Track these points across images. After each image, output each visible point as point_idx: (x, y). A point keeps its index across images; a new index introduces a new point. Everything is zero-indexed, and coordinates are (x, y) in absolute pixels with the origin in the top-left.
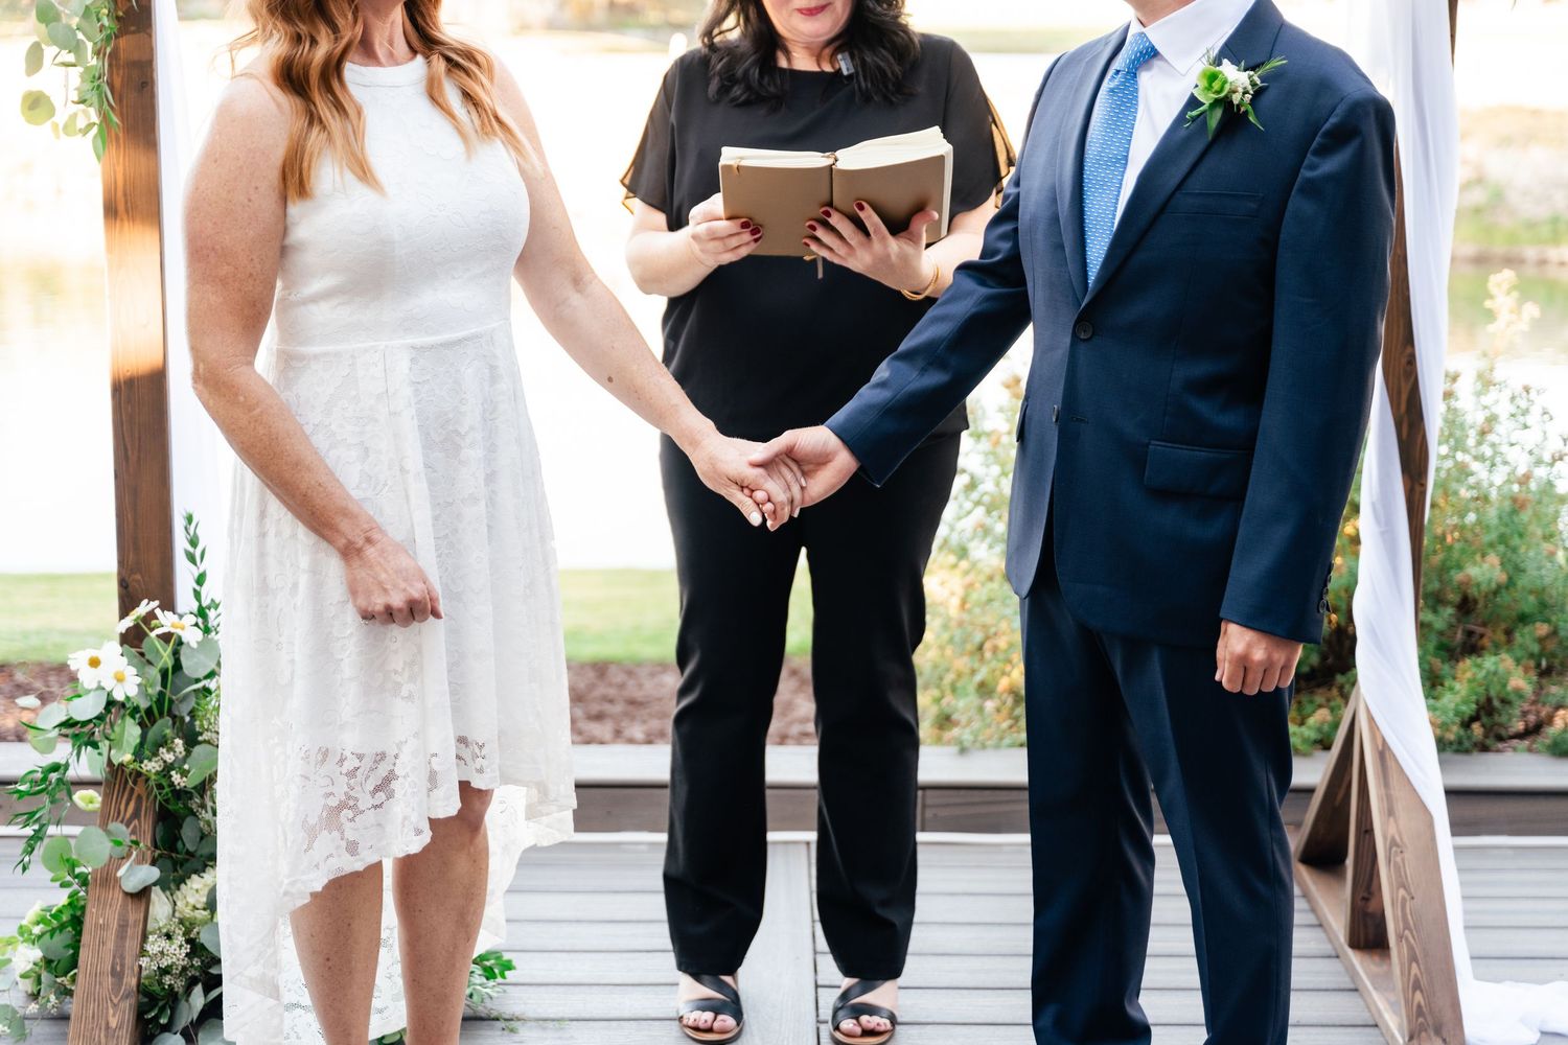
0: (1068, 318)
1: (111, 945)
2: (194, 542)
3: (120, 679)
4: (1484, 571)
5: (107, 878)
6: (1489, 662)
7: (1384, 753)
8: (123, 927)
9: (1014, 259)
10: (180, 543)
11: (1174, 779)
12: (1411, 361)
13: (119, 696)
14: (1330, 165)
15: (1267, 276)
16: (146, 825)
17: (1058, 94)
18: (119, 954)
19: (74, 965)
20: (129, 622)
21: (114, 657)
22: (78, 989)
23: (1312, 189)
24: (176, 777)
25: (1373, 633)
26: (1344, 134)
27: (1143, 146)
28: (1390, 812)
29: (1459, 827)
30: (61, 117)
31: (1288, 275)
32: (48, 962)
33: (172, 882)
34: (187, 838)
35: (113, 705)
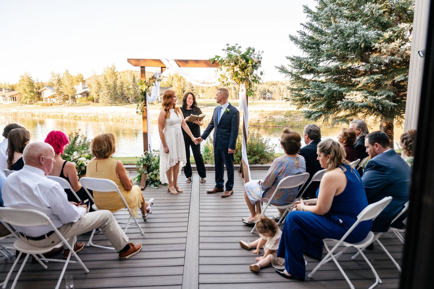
0: (217, 127)
3: (144, 157)
4: (255, 149)
5: (143, 173)
6: (256, 157)
7: (244, 162)
8: (145, 176)
9: (213, 123)
10: (149, 146)
11: (225, 160)
14: (235, 116)
15: (230, 124)
16: (146, 168)
17: (216, 110)
18: (144, 178)
19: (141, 179)
20: (145, 153)
21: (144, 155)
23: (234, 117)
25: (243, 153)
26: (236, 114)
27: (222, 114)
28: (244, 166)
29: (250, 170)
30: (139, 113)
31: (232, 124)
33: (148, 173)
34: (149, 170)
35: (144, 159)
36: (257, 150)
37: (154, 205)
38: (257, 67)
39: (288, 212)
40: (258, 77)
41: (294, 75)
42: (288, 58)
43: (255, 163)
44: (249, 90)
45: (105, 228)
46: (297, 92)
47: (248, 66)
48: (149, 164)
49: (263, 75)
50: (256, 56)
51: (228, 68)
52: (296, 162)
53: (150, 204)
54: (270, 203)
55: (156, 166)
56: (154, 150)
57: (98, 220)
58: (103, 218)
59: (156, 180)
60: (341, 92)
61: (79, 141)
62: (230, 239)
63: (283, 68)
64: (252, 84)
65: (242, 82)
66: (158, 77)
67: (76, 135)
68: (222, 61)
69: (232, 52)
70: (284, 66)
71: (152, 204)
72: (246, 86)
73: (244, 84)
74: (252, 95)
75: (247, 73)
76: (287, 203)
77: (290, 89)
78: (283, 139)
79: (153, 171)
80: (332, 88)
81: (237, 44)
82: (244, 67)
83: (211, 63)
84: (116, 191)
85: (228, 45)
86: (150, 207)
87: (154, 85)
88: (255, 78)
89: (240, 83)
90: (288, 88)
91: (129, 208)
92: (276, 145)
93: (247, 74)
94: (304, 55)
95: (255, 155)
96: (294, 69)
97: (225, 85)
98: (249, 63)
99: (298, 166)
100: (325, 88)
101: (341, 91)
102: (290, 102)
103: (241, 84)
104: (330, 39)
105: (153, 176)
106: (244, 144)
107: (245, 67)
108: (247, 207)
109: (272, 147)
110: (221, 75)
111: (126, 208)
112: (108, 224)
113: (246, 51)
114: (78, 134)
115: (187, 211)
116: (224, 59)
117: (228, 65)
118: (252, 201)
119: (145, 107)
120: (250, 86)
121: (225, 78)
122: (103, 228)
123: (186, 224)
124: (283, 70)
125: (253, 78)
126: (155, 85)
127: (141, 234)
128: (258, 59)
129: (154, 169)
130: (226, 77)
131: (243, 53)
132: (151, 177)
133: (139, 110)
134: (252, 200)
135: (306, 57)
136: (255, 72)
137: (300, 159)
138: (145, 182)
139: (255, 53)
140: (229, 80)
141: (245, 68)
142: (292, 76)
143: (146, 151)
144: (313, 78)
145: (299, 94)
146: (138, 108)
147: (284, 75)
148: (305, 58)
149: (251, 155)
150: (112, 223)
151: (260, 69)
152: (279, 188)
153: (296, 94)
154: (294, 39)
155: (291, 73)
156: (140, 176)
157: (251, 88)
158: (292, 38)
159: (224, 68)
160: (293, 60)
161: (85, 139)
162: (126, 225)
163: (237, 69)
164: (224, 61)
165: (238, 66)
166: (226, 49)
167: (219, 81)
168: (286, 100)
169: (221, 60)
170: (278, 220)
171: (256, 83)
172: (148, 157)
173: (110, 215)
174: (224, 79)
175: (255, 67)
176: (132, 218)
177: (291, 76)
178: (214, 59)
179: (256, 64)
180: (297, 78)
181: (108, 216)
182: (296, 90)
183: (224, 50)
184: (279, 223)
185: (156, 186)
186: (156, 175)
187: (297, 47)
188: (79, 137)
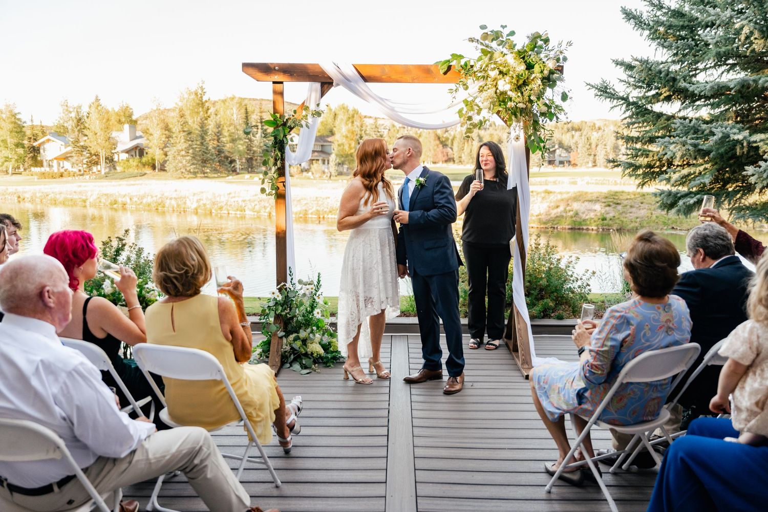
1: (276, 346)
2: (291, 272)
3: (278, 296)
4: (544, 282)
5: (275, 334)
6: (545, 301)
7: (518, 312)
8: (278, 343)
10: (288, 272)
12: (522, 237)
13: (278, 299)
16: (282, 325)
18: (278, 348)
19: (269, 351)
20: (279, 286)
21: (277, 292)
22: (270, 356)
24: (288, 315)
25: (516, 290)
28: (519, 323)
29: (534, 333)
30: (267, 192)
32: (263, 351)
33: (287, 336)
34: (289, 328)
35: (276, 303)
36: (548, 286)
37: (303, 413)
38: (554, 82)
39: (639, 440)
40: (557, 106)
41: (634, 103)
42: (618, 63)
43: (543, 318)
44: (533, 138)
45: (195, 470)
46: (639, 146)
47: (533, 80)
48: (288, 313)
49: (569, 100)
50: (552, 54)
51: (482, 83)
52: (663, 317)
53: (294, 409)
54: (598, 419)
55: (306, 320)
56: (300, 282)
57: (177, 451)
58: (189, 446)
59: (304, 352)
60: (755, 145)
61: (125, 258)
62: (493, 504)
63: (606, 88)
64: (540, 122)
65: (516, 117)
66: (312, 107)
67: (118, 244)
68: (468, 69)
69: (494, 44)
70: (608, 82)
71: (299, 409)
72: (526, 128)
73: (522, 124)
74: (540, 149)
75: (529, 96)
76: (641, 419)
77: (623, 138)
78: (634, 255)
79: (298, 333)
80: (731, 135)
81: (503, 27)
82: (521, 82)
83: (442, 72)
84: (218, 378)
85: (483, 27)
86: (295, 418)
87: (304, 126)
88: (549, 107)
89: (510, 119)
90: (619, 136)
91: (247, 421)
92: (594, 273)
93: (530, 99)
94: (659, 55)
95: (542, 298)
96: (635, 89)
97: (475, 126)
98: (533, 73)
99: (669, 328)
100: (713, 134)
101: (755, 142)
102: (620, 169)
103: (514, 124)
104: (728, 15)
105: (299, 343)
106: (518, 270)
107: (524, 81)
108: (542, 424)
109: (584, 278)
110: (466, 102)
111: (242, 420)
112: (202, 461)
113: (527, 41)
114: (124, 242)
115: (384, 431)
116: (472, 63)
117: (483, 77)
118: (552, 414)
119: (282, 179)
120: (535, 129)
121: (476, 107)
122: (188, 470)
123: (381, 463)
124: (606, 92)
125: (544, 109)
126: (307, 126)
127: (274, 485)
128: (558, 60)
129: (300, 328)
130: (479, 107)
131: (519, 47)
132: (294, 346)
133: (267, 187)
134: (550, 412)
135: (664, 61)
136: (549, 92)
137: (673, 308)
138: (280, 357)
139: (550, 46)
140: (485, 113)
141: (525, 83)
142: (627, 106)
143: (282, 284)
144: (680, 110)
145: (645, 151)
146: (266, 180)
147: (608, 103)
148: (662, 63)
149: (534, 297)
150: (212, 458)
151: (560, 87)
152: (625, 382)
153: (636, 149)
154: (634, 17)
155: (625, 99)
156: (268, 343)
157: (538, 133)
158: (629, 15)
159: (474, 85)
160: (630, 67)
161: (140, 252)
162: (239, 461)
163: (505, 85)
164: (472, 66)
165: (507, 78)
166: (478, 37)
167: (460, 117)
168: (612, 164)
169: (466, 64)
170: (615, 460)
171: (551, 120)
172: (287, 297)
173: (206, 439)
174: (472, 109)
175: (549, 80)
176: (254, 444)
177: (624, 106)
178: (449, 61)
179: (551, 72)
180: (640, 112)
181: (201, 444)
182: (637, 139)
183: (473, 41)
184: (614, 469)
185: (304, 367)
186: (304, 342)
187: (641, 35)
188: (126, 248)
